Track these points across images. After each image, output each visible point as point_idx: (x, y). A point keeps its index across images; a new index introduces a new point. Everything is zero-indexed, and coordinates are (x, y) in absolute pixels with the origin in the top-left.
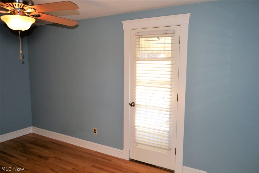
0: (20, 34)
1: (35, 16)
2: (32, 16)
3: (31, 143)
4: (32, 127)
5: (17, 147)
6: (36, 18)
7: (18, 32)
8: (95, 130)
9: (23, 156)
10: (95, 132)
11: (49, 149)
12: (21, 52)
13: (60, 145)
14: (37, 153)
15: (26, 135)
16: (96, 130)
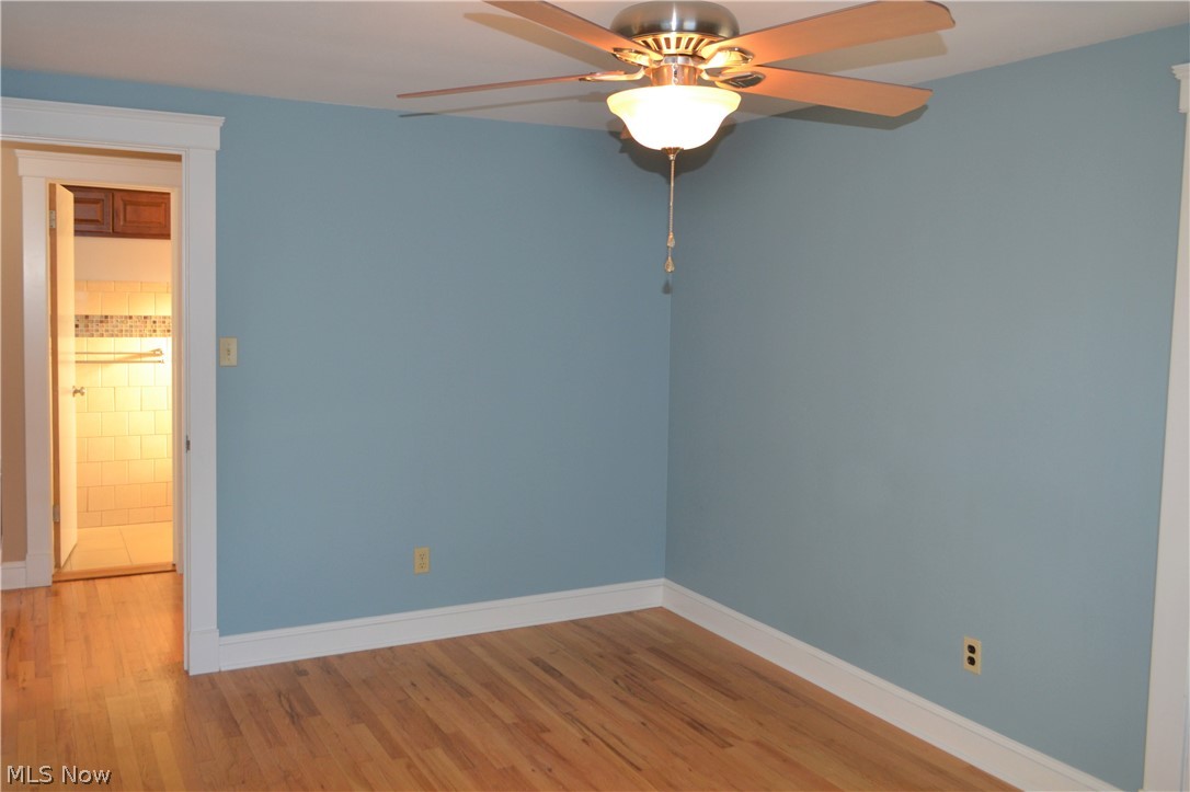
0: (673, 164)
1: (738, 82)
2: (725, 82)
3: (656, 651)
4: (663, 580)
5: (601, 657)
6: (741, 90)
7: (668, 158)
8: (972, 649)
9: (623, 702)
10: (972, 661)
11: (735, 699)
12: (671, 244)
13: (783, 689)
14: (684, 706)
15: (638, 611)
16: (978, 649)
